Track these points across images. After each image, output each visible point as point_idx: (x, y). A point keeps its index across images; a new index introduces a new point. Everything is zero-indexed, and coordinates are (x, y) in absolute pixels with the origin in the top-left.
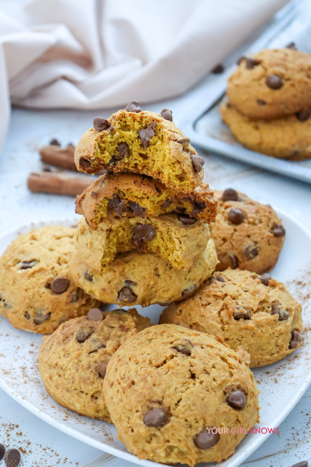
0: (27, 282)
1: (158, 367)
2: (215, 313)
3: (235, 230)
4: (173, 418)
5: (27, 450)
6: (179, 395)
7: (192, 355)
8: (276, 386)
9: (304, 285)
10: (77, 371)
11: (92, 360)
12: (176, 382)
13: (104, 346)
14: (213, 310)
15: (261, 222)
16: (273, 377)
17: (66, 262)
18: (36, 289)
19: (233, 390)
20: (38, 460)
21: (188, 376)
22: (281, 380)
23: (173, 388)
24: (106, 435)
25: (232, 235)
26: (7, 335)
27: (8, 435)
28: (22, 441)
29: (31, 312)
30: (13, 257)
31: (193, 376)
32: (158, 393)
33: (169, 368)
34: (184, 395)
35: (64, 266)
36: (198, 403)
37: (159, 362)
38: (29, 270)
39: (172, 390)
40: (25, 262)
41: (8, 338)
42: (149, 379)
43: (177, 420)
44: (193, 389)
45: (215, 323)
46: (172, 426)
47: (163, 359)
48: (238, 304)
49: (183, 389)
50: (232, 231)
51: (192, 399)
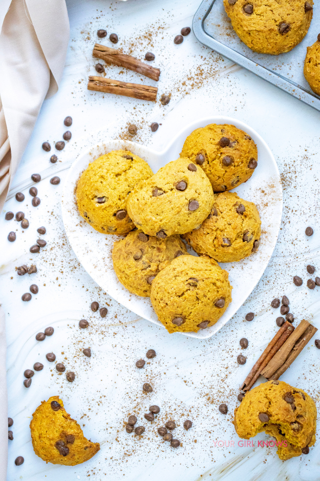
0: (102, 213)
1: (179, 296)
2: (211, 241)
3: (226, 171)
4: (187, 320)
5: (110, 304)
6: (190, 311)
7: (198, 287)
8: (242, 272)
9: (266, 194)
10: (136, 279)
11: (143, 274)
12: (189, 305)
13: (150, 266)
14: (210, 239)
15: (242, 162)
16: (241, 265)
17: (124, 198)
18: (108, 218)
19: (219, 300)
20: (116, 311)
21: (195, 300)
22: (245, 267)
23: (187, 308)
24: (151, 307)
25: (224, 175)
26: (92, 232)
27: (99, 294)
28: (107, 298)
29: (105, 228)
30: (92, 193)
31: (198, 299)
32: (179, 311)
33: (185, 298)
34: (193, 310)
35: (123, 201)
36: (200, 313)
37: (180, 294)
38: (103, 204)
39: (187, 309)
40: (99, 198)
41: (92, 234)
42: (175, 304)
43: (189, 321)
44: (198, 307)
45: (210, 247)
46: (187, 324)
47: (182, 292)
48: (224, 236)
49: (193, 307)
50: (224, 172)
51: (197, 311)
